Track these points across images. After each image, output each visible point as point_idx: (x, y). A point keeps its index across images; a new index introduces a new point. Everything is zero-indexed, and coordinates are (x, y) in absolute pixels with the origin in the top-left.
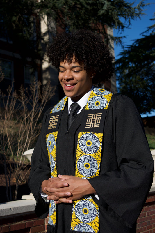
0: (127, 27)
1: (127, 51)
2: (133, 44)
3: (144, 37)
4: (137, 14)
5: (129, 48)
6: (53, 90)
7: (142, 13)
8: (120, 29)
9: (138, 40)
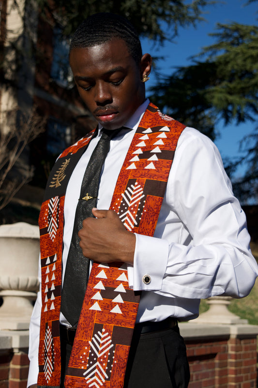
0: (170, 40)
1: (163, 86)
2: (174, 74)
3: (194, 64)
4: (190, 18)
5: (166, 80)
6: (39, 122)
7: (200, 16)
8: (158, 42)
9: (181, 69)
